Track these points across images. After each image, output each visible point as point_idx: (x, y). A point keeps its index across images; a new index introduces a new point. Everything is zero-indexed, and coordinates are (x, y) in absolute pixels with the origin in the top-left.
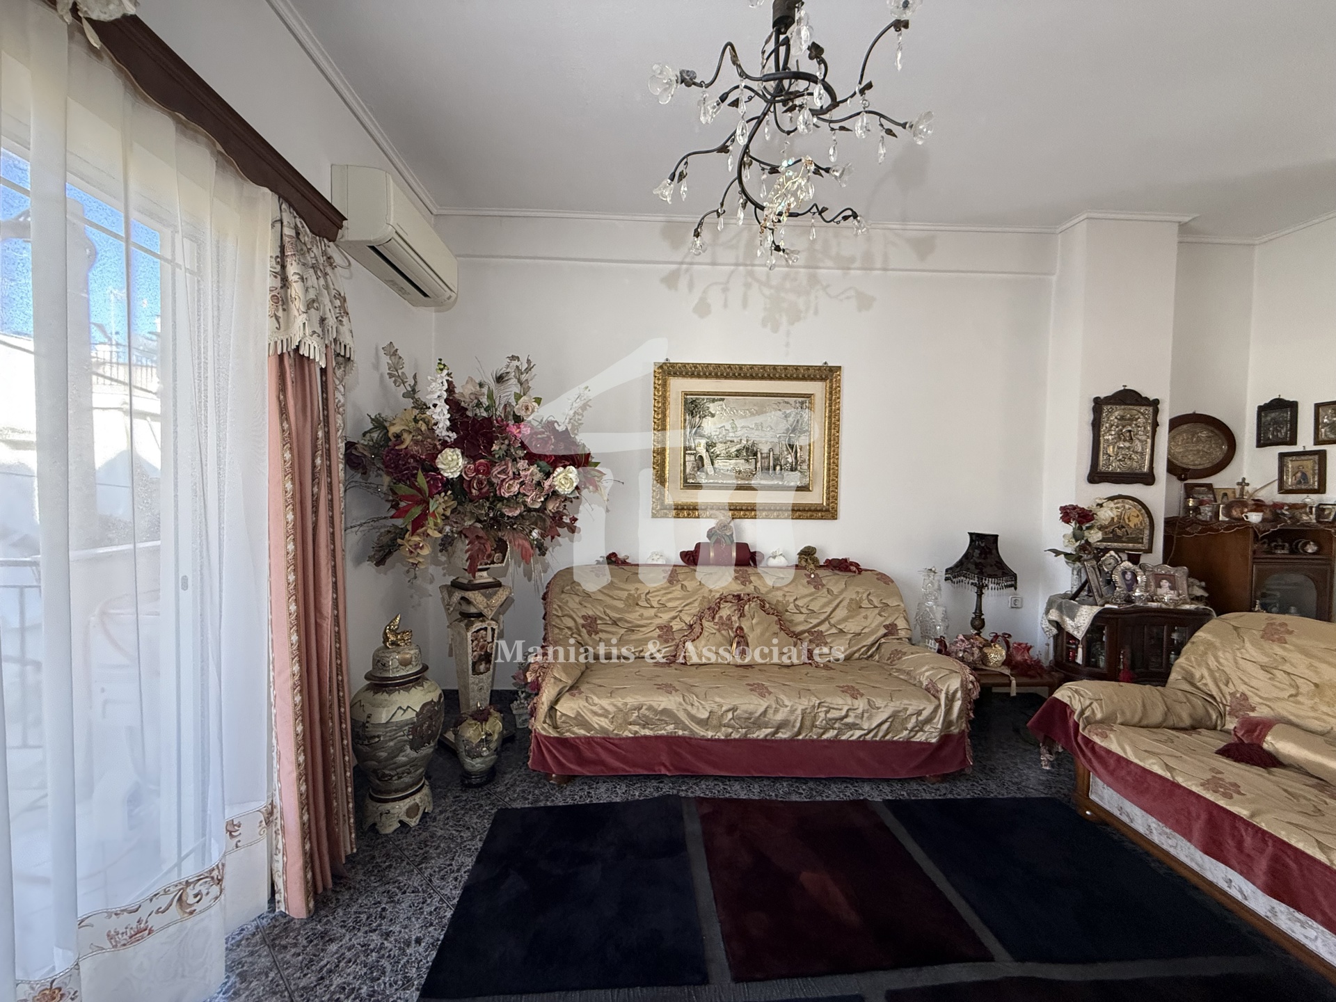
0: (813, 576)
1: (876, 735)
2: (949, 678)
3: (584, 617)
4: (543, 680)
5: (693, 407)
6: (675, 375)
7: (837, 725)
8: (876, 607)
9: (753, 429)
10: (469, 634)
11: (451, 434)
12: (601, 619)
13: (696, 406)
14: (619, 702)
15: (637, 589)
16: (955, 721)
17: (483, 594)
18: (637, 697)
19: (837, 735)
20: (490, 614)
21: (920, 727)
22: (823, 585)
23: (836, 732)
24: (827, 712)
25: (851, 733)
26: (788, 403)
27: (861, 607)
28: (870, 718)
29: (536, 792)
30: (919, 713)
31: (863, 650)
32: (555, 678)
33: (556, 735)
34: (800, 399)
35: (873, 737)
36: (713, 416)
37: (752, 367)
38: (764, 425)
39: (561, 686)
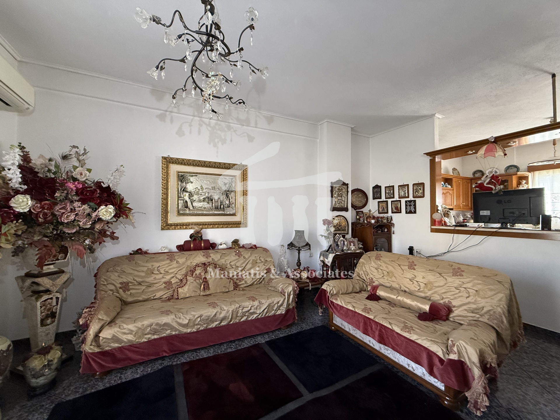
0: (237, 252)
1: (262, 315)
2: (288, 287)
3: (121, 283)
4: (91, 322)
5: (182, 178)
6: (173, 163)
7: (247, 314)
8: (262, 262)
9: (211, 189)
10: (39, 304)
11: (23, 186)
12: (131, 283)
13: (184, 178)
14: (139, 324)
15: (153, 266)
16: (291, 303)
17: (49, 279)
18: (149, 320)
19: (247, 318)
20: (55, 289)
21: (279, 308)
22: (242, 255)
23: (246, 317)
24: (242, 309)
25: (252, 316)
26: (226, 179)
27: (257, 263)
28: (260, 308)
29: (85, 386)
30: (278, 302)
31: (258, 280)
32: (99, 319)
33: (99, 350)
34: (231, 177)
35: (261, 316)
36: (192, 183)
37: (210, 162)
38: (216, 188)
39: (103, 323)
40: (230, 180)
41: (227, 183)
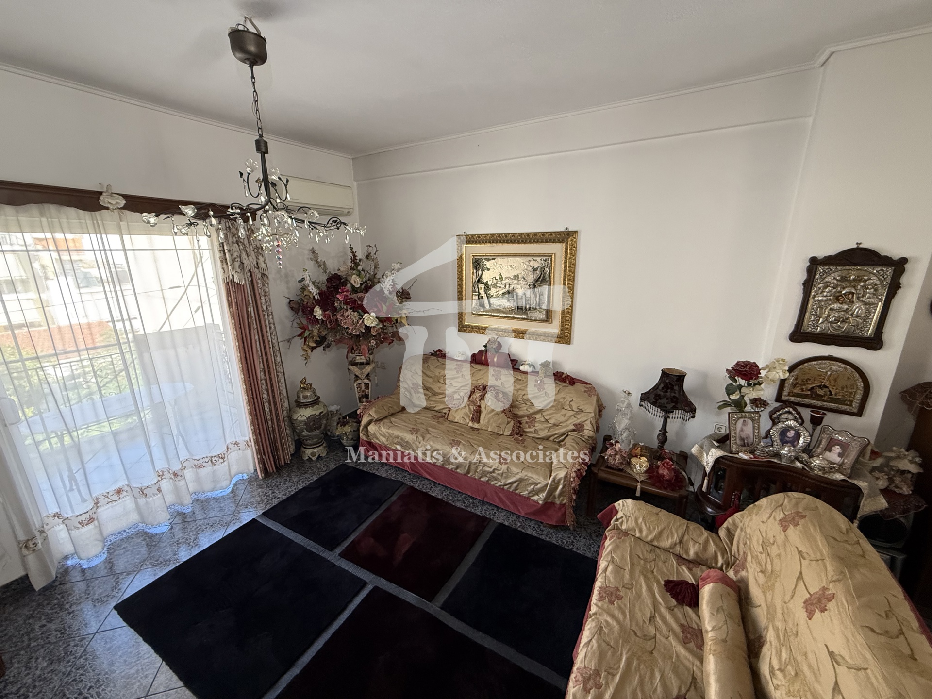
1: (510, 488)
4: (363, 414)
7: (488, 475)
8: (573, 410)
9: (512, 279)
10: (355, 385)
15: (440, 373)
16: (557, 496)
17: (358, 368)
19: (488, 481)
20: (363, 377)
23: (487, 479)
24: (483, 467)
25: (496, 482)
26: (535, 260)
28: (507, 478)
30: (536, 484)
32: (370, 414)
33: (366, 440)
34: (544, 258)
36: (488, 270)
38: (520, 276)
39: (370, 418)
40: (542, 262)
41: (537, 269)
